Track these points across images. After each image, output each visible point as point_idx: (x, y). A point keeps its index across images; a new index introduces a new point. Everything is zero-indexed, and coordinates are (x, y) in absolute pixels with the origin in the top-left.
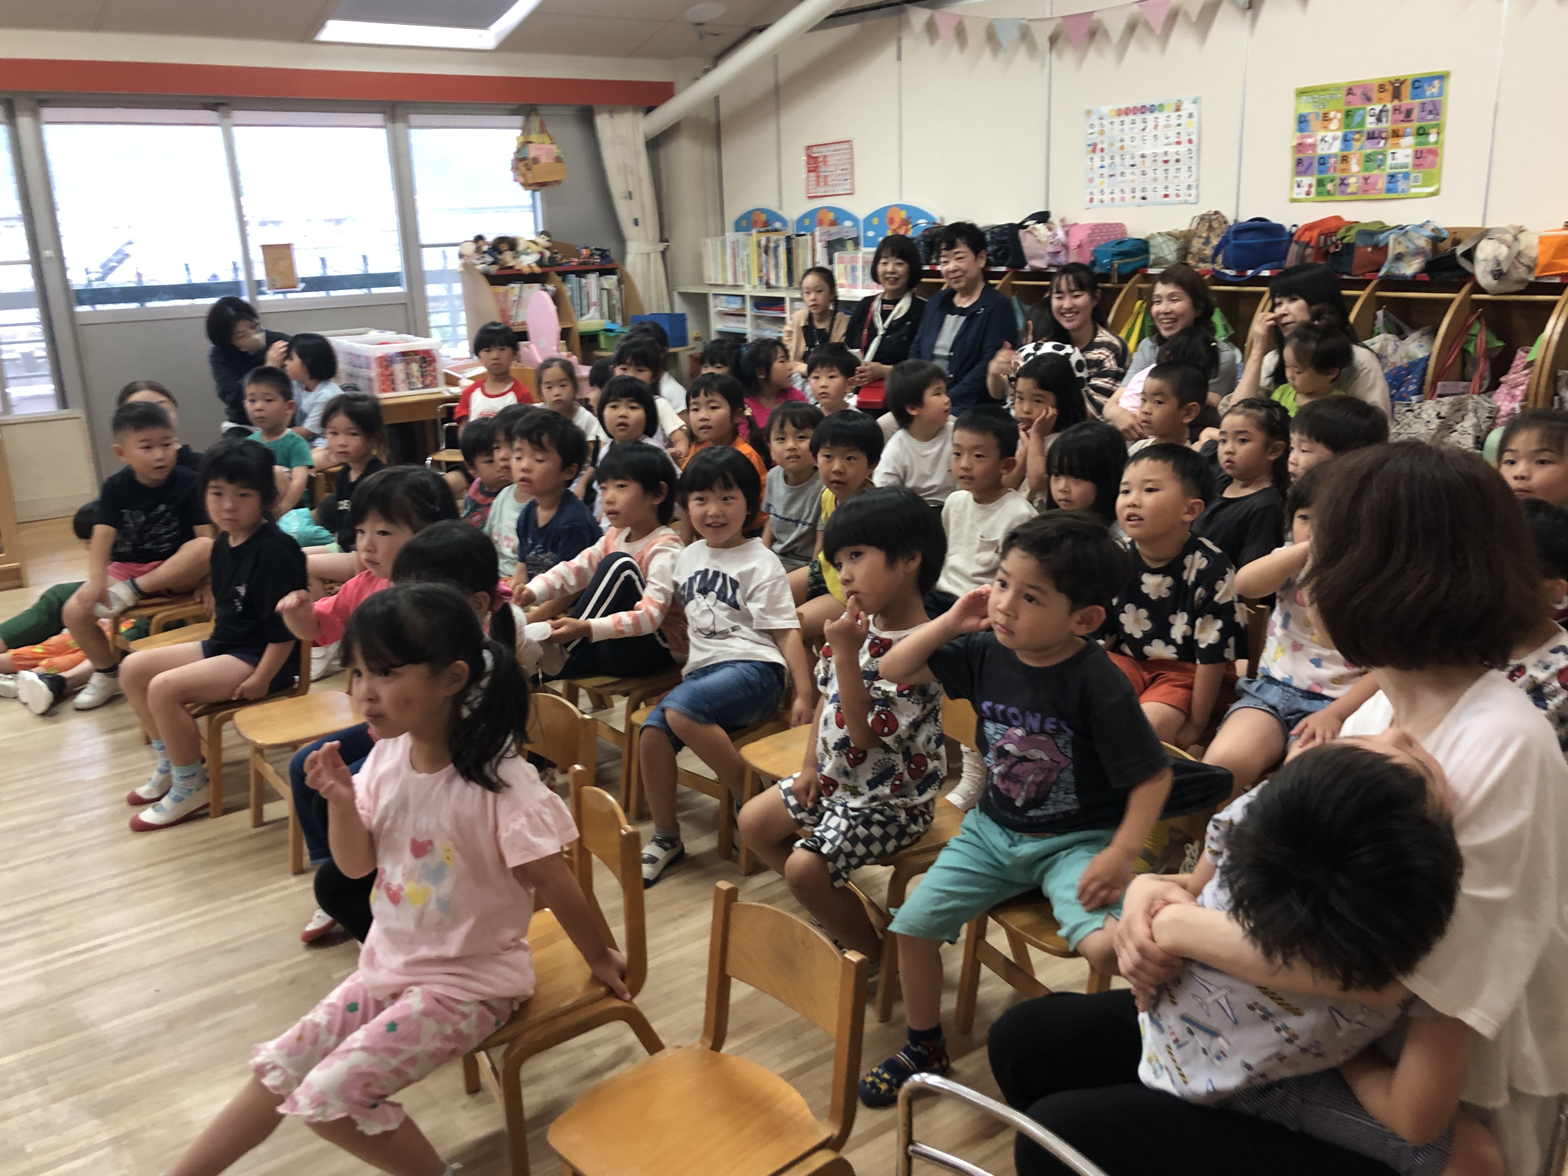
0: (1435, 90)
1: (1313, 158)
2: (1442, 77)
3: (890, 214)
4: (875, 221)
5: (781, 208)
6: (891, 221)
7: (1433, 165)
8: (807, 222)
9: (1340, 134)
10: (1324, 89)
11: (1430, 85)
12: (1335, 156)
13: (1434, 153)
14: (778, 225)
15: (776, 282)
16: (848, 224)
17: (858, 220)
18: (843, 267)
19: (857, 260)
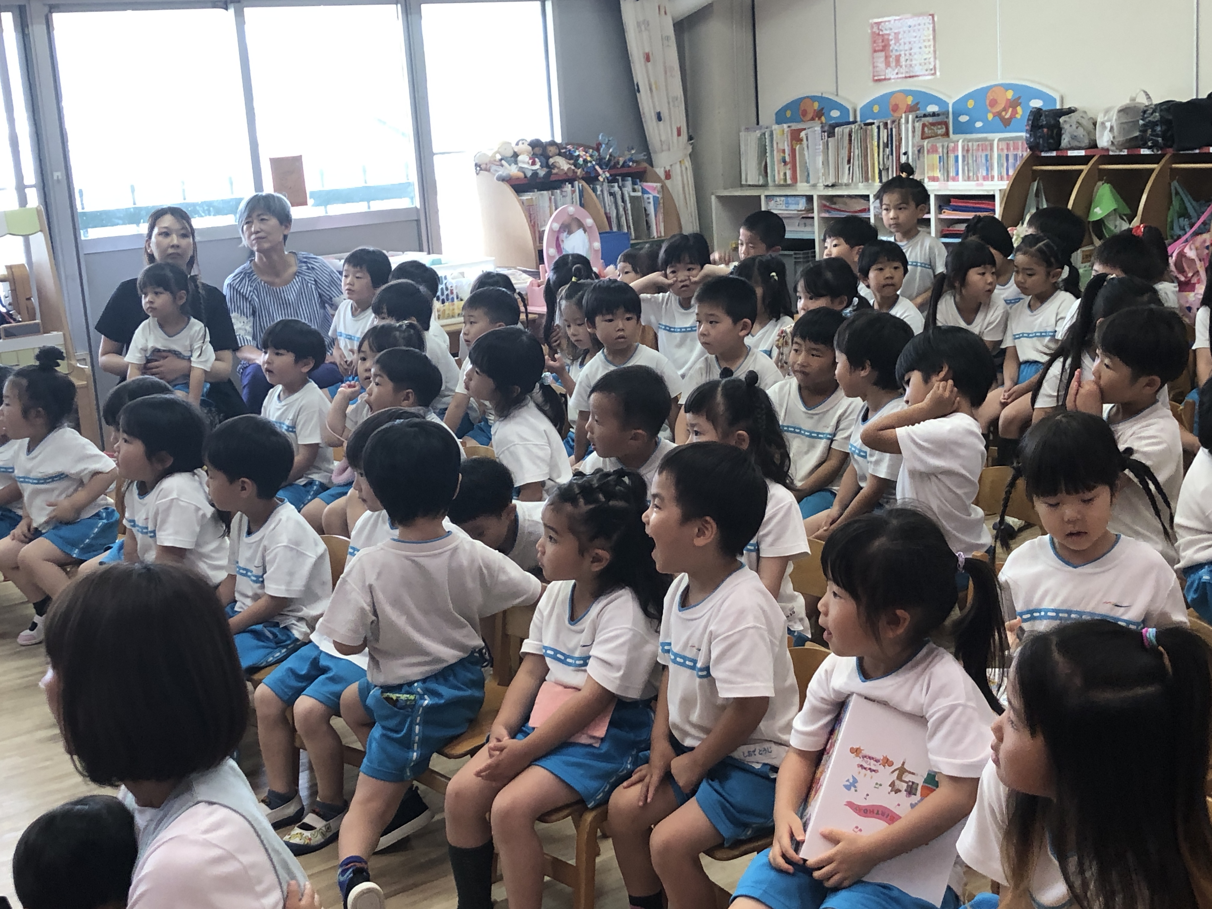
3: (990, 96)
4: (971, 104)
5: (837, 95)
6: (994, 103)
8: (876, 109)
14: (835, 114)
15: (845, 179)
16: (932, 108)
17: (947, 104)
18: (936, 157)
19: (955, 149)
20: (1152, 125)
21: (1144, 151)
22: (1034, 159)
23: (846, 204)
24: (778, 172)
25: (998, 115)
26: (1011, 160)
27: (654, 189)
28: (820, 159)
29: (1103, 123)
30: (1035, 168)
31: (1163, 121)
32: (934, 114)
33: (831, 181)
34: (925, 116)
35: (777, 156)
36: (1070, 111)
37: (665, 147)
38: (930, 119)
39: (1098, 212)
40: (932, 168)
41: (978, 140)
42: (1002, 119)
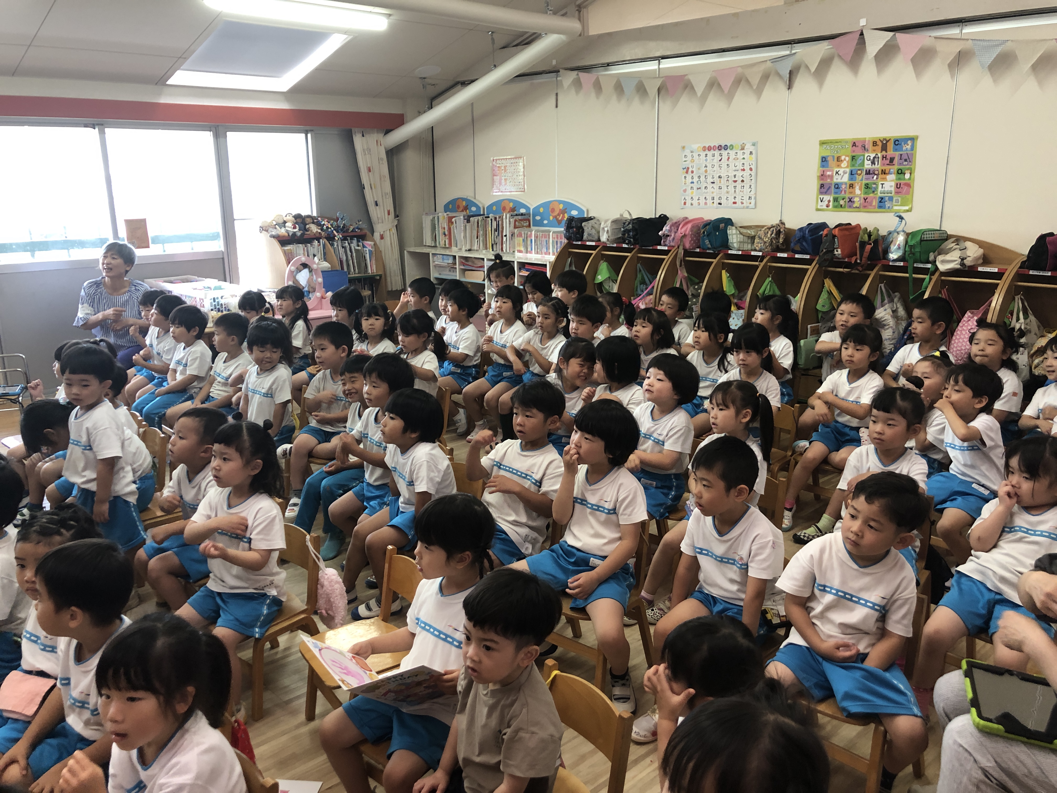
0: (909, 147)
1: (831, 184)
2: (913, 139)
3: (551, 207)
4: (541, 210)
5: (475, 198)
6: (553, 210)
7: (908, 193)
8: (494, 208)
9: (848, 170)
10: (837, 142)
11: (906, 143)
12: (846, 184)
13: (908, 185)
14: (474, 209)
15: (475, 247)
16: (523, 211)
17: (529, 209)
18: (521, 239)
19: (531, 235)
20: (628, 231)
21: (625, 246)
22: (570, 245)
23: (473, 262)
24: (442, 240)
25: (555, 217)
26: (559, 245)
27: (370, 245)
28: (462, 235)
29: (603, 228)
30: (570, 250)
31: (634, 229)
32: (522, 214)
33: (468, 248)
34: (517, 215)
35: (441, 231)
36: (590, 219)
37: (380, 221)
38: (520, 217)
39: (600, 278)
40: (519, 245)
41: (543, 231)
42: (557, 219)
